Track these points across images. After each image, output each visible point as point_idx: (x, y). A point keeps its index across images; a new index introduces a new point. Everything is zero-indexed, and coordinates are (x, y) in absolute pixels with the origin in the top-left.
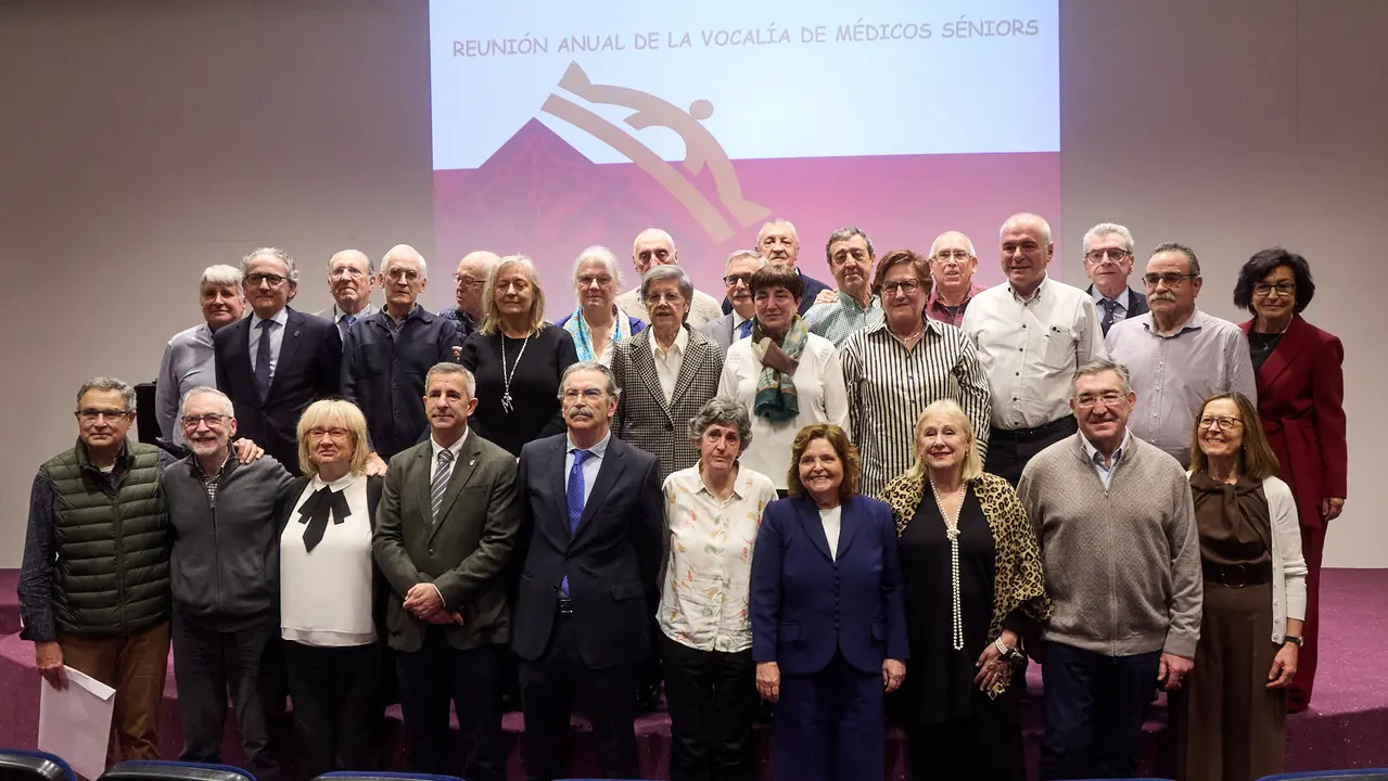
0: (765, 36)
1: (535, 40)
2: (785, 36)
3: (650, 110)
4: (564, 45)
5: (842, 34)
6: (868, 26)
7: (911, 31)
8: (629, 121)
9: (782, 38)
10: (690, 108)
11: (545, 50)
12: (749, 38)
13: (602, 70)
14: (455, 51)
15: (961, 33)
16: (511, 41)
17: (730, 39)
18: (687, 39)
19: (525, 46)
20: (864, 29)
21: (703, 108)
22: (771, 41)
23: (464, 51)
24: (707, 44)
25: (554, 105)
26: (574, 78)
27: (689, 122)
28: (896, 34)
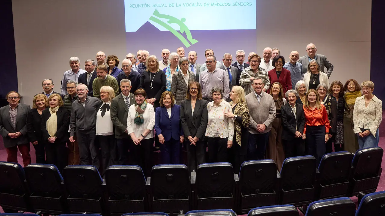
0: (196, 5)
1: (148, 5)
2: (201, 5)
3: (173, 20)
4: (154, 6)
5: (213, 4)
6: (218, 3)
7: (226, 4)
8: (168, 22)
9: (200, 5)
10: (181, 19)
11: (150, 7)
12: (193, 5)
13: (162, 11)
14: (130, 6)
15: (236, 5)
16: (142, 5)
17: (189, 5)
18: (180, 5)
19: (145, 6)
20: (217, 4)
21: (184, 19)
22: (198, 6)
23: (132, 6)
24: (184, 6)
25: (152, 18)
26: (156, 13)
27: (181, 22)
28: (223, 5)
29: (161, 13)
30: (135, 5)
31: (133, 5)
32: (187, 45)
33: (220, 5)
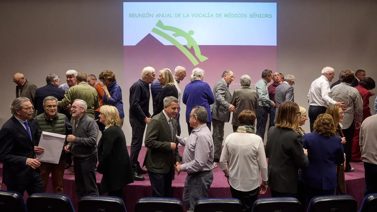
0: (207, 15)
1: (150, 14)
2: (212, 16)
3: (179, 32)
4: (157, 16)
5: (226, 16)
6: (232, 14)
7: (242, 16)
8: (173, 35)
9: (211, 16)
10: (189, 32)
11: (153, 17)
12: (203, 16)
13: (166, 22)
14: (130, 16)
15: (254, 17)
16: (144, 14)
17: (198, 16)
18: (188, 15)
19: (147, 16)
20: (231, 15)
21: (192, 32)
22: (209, 17)
23: (132, 16)
24: (193, 17)
25: (154, 30)
26: (160, 24)
27: (188, 35)
28: (239, 16)
29: (165, 24)
30: (135, 15)
31: (134, 15)
32: (195, 62)
33: (235, 16)
